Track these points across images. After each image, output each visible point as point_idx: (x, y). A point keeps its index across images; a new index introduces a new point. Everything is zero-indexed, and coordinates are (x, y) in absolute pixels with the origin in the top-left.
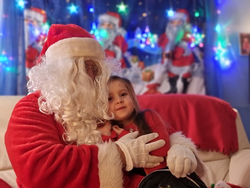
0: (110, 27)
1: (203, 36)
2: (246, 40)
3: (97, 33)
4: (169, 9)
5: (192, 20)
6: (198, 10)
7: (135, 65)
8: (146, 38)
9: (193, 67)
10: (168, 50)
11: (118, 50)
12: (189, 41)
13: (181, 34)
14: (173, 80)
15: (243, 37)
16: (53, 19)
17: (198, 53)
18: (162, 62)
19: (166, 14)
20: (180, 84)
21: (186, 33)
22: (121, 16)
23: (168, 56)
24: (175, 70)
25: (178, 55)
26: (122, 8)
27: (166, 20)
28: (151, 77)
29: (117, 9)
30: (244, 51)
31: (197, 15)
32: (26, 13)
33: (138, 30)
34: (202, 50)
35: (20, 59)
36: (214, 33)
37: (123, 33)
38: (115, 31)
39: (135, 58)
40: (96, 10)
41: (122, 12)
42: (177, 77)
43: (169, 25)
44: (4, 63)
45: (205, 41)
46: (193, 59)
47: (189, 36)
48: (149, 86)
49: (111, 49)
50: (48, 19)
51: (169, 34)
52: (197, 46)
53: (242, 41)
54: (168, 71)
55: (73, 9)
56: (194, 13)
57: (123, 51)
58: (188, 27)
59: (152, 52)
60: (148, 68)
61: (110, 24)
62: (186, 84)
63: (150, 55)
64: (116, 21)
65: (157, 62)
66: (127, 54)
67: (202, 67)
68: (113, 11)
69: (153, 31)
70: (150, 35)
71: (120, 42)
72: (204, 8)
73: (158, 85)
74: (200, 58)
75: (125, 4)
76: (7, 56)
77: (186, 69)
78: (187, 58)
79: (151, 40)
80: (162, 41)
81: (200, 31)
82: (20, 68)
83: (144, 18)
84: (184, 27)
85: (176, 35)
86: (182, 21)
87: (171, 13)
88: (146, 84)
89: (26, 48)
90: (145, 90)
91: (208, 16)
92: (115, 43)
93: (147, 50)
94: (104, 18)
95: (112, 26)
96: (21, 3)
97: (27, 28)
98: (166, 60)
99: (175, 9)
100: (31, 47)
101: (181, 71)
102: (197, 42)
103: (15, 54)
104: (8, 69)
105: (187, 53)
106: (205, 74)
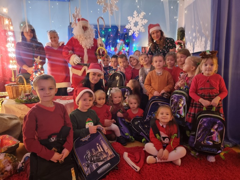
1: (128, 48)
2: (143, 49)
5: (125, 43)
6: (127, 39)
8: (110, 49)
10: (117, 53)
12: (124, 50)
13: (122, 47)
15: (142, 48)
17: (127, 54)
19: (117, 41)
21: (123, 47)
27: (117, 43)
33: (108, 46)
34: (128, 52)
36: (132, 47)
43: (117, 44)
45: (129, 49)
47: (124, 48)
51: (118, 47)
52: (127, 51)
53: (142, 49)
56: (126, 41)
58: (124, 45)
69: (113, 47)
70: (111, 48)
72: (129, 39)
75: (104, 38)
79: (112, 49)
80: (115, 50)
81: (127, 46)
83: (110, 42)
84: (122, 45)
85: (120, 48)
86: (122, 43)
87: (118, 41)
91: (130, 42)
93: (111, 53)
99: (120, 40)
102: (126, 50)
105: (123, 53)
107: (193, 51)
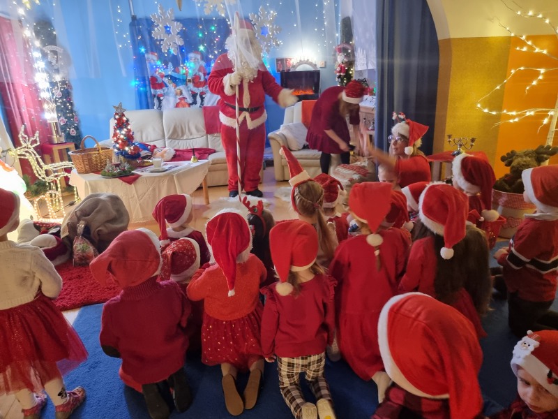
0: (196, 60)
2: (280, 62)
3: (188, 65)
11: (201, 74)
15: (278, 60)
26: (202, 48)
29: (199, 49)
30: (278, 70)
35: (147, 82)
37: (203, 63)
40: (186, 51)
41: (201, 51)
44: (138, 85)
53: (277, 64)
57: (204, 76)
61: (196, 58)
64: (199, 57)
66: (206, 77)
68: (196, 50)
75: (203, 46)
76: (139, 81)
82: (148, 88)
97: (148, 65)
103: (144, 80)
104: (141, 89)
107: (367, 67)
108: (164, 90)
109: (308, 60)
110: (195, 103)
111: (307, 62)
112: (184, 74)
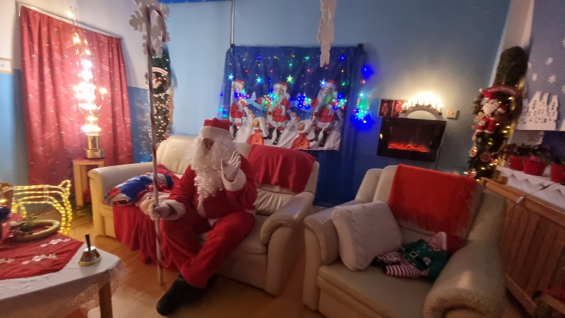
0: (281, 92)
1: (346, 101)
3: (272, 96)
4: (322, 80)
5: (339, 89)
6: (344, 81)
7: (293, 119)
9: (334, 123)
10: (316, 111)
11: (283, 107)
12: (333, 104)
13: (329, 98)
14: (317, 132)
15: (383, 101)
16: (248, 87)
17: (339, 114)
18: (312, 119)
20: (321, 135)
21: (333, 98)
22: (288, 85)
23: (316, 114)
24: (320, 124)
25: (324, 114)
26: (290, 79)
28: (303, 128)
30: (381, 114)
31: (344, 84)
32: (233, 83)
33: (299, 95)
34: (344, 111)
36: (357, 97)
37: (288, 96)
38: (283, 95)
39: (294, 114)
42: (321, 129)
43: (321, 92)
45: (346, 105)
46: (335, 117)
47: (334, 100)
48: (300, 134)
49: (279, 107)
50: (245, 87)
51: (320, 99)
52: (340, 108)
53: (382, 105)
54: (315, 125)
55: (259, 80)
56: (342, 83)
57: (286, 109)
58: (335, 93)
59: (306, 111)
60: (301, 122)
62: (326, 136)
63: (304, 112)
64: (285, 88)
65: (308, 118)
66: (288, 111)
67: (341, 124)
68: (284, 81)
69: (308, 96)
70: (306, 98)
71: (285, 103)
72: (349, 79)
73: (307, 134)
74: (340, 118)
75: (292, 76)
77: (328, 124)
78: (330, 116)
79: (306, 102)
80: (314, 102)
81: (343, 97)
83: (304, 86)
84: (331, 94)
85: (325, 99)
86: (331, 89)
87: (323, 83)
88: (299, 132)
89: (231, 105)
90: (298, 136)
91: (353, 86)
92: (282, 104)
94: (277, 86)
95: (282, 92)
96: (231, 77)
97: (232, 92)
98: (314, 117)
99: (326, 81)
100: (233, 104)
101: (324, 125)
104: (225, 116)
105: (331, 113)
106: (342, 130)
108: (242, 120)
109: (429, 106)
110: (269, 137)
111: (428, 108)
112: (265, 105)
